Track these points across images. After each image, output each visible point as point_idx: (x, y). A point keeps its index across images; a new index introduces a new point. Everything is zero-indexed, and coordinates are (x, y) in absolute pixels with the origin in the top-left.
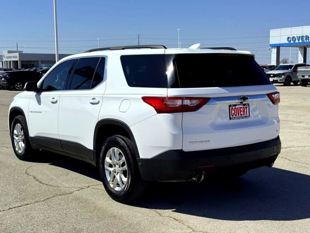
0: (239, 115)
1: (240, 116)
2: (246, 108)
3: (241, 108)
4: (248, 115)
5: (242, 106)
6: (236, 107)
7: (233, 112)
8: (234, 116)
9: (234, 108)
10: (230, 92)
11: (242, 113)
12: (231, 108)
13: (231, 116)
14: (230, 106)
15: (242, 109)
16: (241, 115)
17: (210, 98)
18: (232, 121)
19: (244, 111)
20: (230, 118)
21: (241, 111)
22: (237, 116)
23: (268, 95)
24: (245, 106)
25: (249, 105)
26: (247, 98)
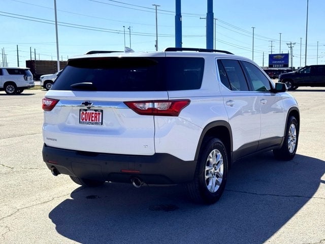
0: (89, 120)
1: (91, 121)
2: (99, 114)
3: (93, 113)
4: (100, 121)
5: (94, 112)
6: (88, 112)
7: (84, 116)
8: (84, 121)
9: (85, 112)
11: (93, 119)
12: (81, 112)
13: (81, 120)
14: (80, 110)
15: (93, 115)
16: (92, 120)
17: (59, 100)
19: (96, 117)
20: (80, 122)
21: (92, 117)
22: (88, 121)
23: (126, 103)
24: (97, 112)
25: (102, 111)
26: (90, 104)
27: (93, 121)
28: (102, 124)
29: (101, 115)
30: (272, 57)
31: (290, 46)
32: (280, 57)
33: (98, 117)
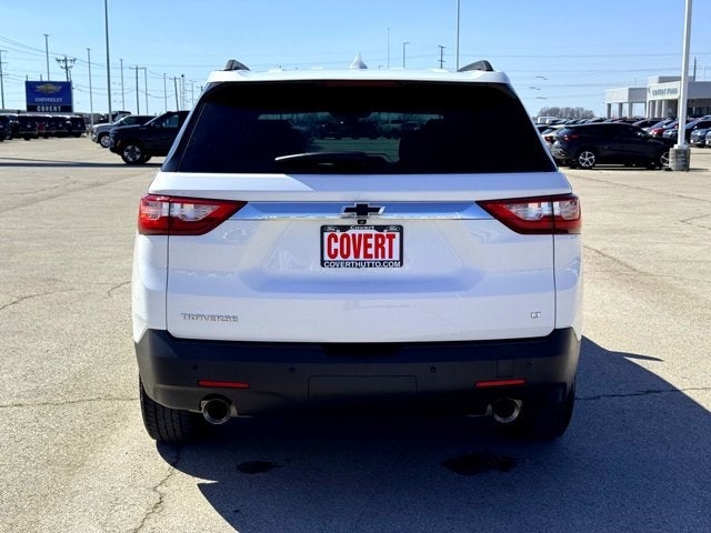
0: (357, 255)
1: (361, 257)
2: (391, 237)
3: (370, 236)
4: (396, 256)
5: (374, 232)
6: (350, 233)
7: (336, 246)
8: (339, 258)
9: (339, 234)
10: (316, 190)
11: (371, 251)
12: (326, 235)
13: (327, 258)
14: (323, 229)
15: (371, 241)
16: (366, 255)
17: (245, 203)
18: (326, 269)
19: (377, 246)
20: (323, 263)
21: (367, 246)
22: (352, 257)
23: (483, 204)
24: (385, 233)
25: (400, 229)
26: (376, 210)
27: (371, 256)
28: (401, 265)
29: (396, 242)
30: (32, 88)
31: (64, 65)
32: (51, 87)
33: (386, 246)
